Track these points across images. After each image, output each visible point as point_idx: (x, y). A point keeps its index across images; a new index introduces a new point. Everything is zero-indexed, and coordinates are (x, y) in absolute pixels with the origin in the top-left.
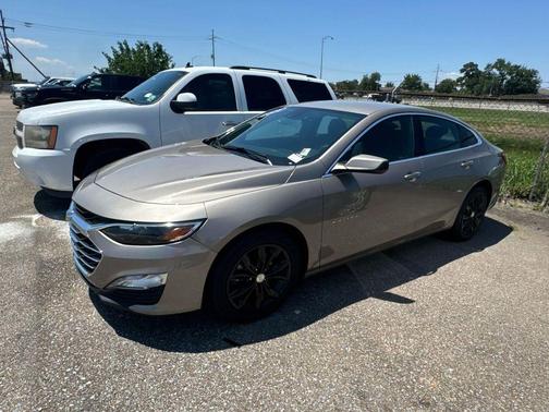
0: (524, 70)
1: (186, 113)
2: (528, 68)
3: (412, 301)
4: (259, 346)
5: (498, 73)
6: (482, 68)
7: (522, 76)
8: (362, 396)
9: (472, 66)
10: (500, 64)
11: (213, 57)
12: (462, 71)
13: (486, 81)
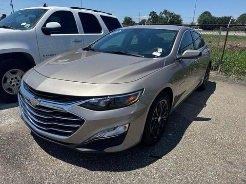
0: (175, 15)
1: (52, 35)
2: (177, 14)
3: (210, 119)
4: (170, 155)
5: (165, 16)
6: (158, 14)
7: (175, 18)
8: (232, 163)
9: (153, 13)
10: (166, 12)
11: (11, 5)
12: (150, 15)
13: (161, 20)
